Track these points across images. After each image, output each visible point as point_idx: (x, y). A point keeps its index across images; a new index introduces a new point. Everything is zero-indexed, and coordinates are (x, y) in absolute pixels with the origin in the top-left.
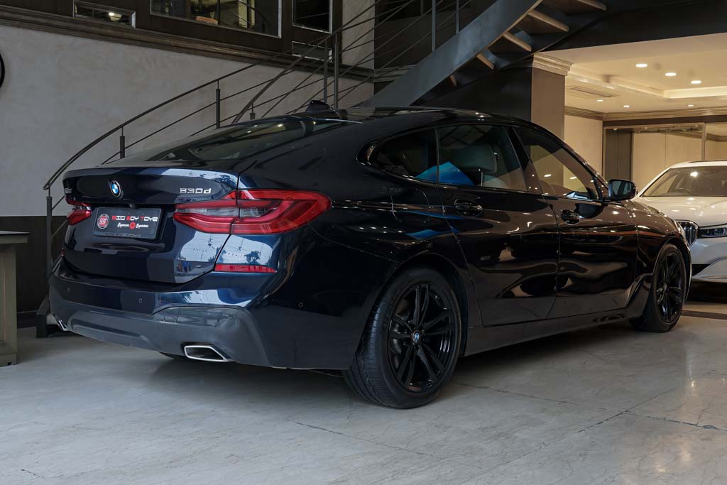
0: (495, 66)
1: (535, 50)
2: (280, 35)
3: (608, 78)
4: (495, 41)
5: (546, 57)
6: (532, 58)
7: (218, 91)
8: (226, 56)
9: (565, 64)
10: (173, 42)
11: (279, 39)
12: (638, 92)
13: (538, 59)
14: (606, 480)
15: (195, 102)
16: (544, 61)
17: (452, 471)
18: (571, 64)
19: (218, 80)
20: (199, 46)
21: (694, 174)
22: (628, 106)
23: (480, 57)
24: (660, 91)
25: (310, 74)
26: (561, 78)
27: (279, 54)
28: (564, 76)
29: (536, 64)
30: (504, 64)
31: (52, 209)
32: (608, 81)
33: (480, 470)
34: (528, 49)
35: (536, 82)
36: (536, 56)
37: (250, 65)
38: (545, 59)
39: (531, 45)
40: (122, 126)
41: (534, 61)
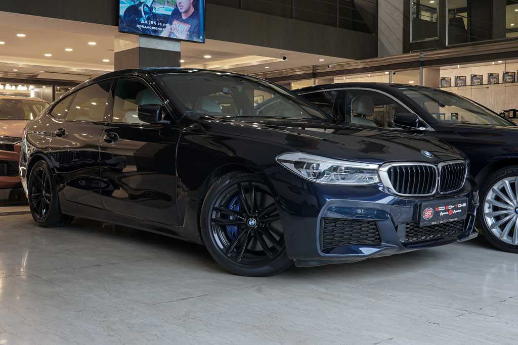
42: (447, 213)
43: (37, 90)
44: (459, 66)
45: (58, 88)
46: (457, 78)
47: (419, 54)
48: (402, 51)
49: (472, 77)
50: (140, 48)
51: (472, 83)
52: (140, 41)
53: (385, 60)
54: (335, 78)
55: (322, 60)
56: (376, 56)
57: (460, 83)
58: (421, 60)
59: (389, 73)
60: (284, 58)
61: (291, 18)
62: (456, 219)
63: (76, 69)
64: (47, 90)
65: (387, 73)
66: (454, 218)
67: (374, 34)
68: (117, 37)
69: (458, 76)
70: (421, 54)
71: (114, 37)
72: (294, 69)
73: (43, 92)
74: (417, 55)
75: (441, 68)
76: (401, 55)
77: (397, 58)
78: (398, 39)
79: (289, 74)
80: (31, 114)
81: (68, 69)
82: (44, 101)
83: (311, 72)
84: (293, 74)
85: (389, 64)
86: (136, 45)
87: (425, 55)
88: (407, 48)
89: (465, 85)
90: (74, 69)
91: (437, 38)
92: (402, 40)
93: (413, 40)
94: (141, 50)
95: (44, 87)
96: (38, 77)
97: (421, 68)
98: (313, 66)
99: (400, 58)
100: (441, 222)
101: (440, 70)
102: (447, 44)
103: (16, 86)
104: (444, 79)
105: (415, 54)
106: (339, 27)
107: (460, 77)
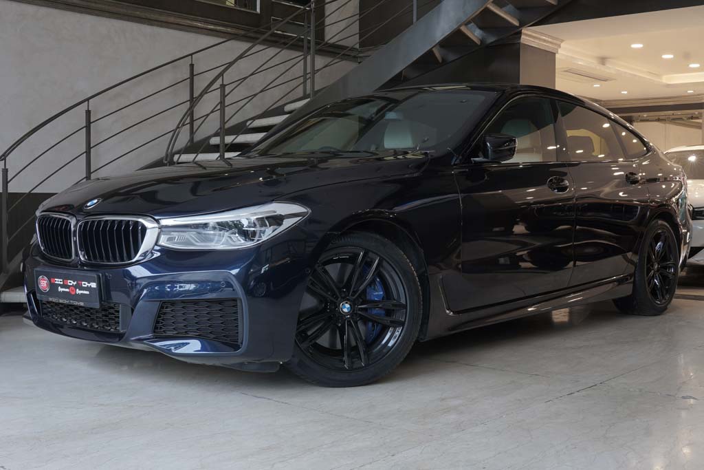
0: (482, 41)
1: (522, 24)
2: (258, 10)
3: (603, 60)
4: (478, 12)
5: (536, 32)
6: (520, 33)
7: (192, 66)
8: (200, 30)
9: (555, 41)
10: (143, 15)
11: (257, 14)
12: (635, 75)
13: (526, 35)
14: (567, 447)
15: (167, 77)
16: (533, 36)
17: (399, 439)
18: (562, 41)
19: (191, 55)
20: (172, 19)
21: (692, 159)
22: (626, 92)
23: (463, 29)
24: (659, 76)
25: (279, 50)
26: (551, 56)
27: (256, 29)
28: (555, 54)
29: (524, 39)
30: (491, 39)
31: (7, 182)
32: (603, 63)
33: (430, 437)
34: (516, 23)
35: (524, 58)
36: (524, 31)
37: (224, 40)
38: (534, 35)
39: (519, 20)
40: (88, 100)
41: (523, 37)
42: (67, 290)
62: (82, 304)
66: (78, 301)
100: (61, 301)
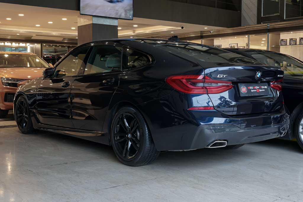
43: (32, 45)
44: (292, 32)
45: (44, 45)
46: (291, 40)
47: (267, 24)
48: (256, 23)
49: (300, 39)
50: (93, 24)
51: (300, 43)
52: (93, 19)
53: (245, 28)
54: (214, 39)
55: (206, 28)
56: (240, 26)
57: (292, 43)
58: (268, 28)
59: (248, 37)
60: (182, 28)
61: (187, 2)
63: (55, 33)
64: (38, 46)
65: (246, 36)
67: (239, 11)
68: (79, 17)
69: (291, 39)
70: (268, 24)
71: (77, 17)
72: (188, 33)
73: (35, 47)
74: (266, 26)
75: (281, 33)
76: (256, 25)
77: (253, 27)
78: (254, 15)
79: (186, 36)
80: (28, 63)
81: (50, 33)
82: (35, 55)
83: (200, 35)
84: (188, 36)
85: (248, 31)
86: (91, 22)
87: (270, 25)
88: (260, 20)
89: (296, 44)
90: (54, 33)
91: (278, 14)
92: (256, 15)
93: (263, 15)
94: (94, 25)
95: (36, 44)
96: (32, 38)
97: (268, 33)
98: (201, 31)
99: (255, 27)
101: (280, 34)
102: (285, 18)
103: (19, 44)
104: (282, 40)
105: (265, 25)
106: (217, 7)
107: (293, 39)
